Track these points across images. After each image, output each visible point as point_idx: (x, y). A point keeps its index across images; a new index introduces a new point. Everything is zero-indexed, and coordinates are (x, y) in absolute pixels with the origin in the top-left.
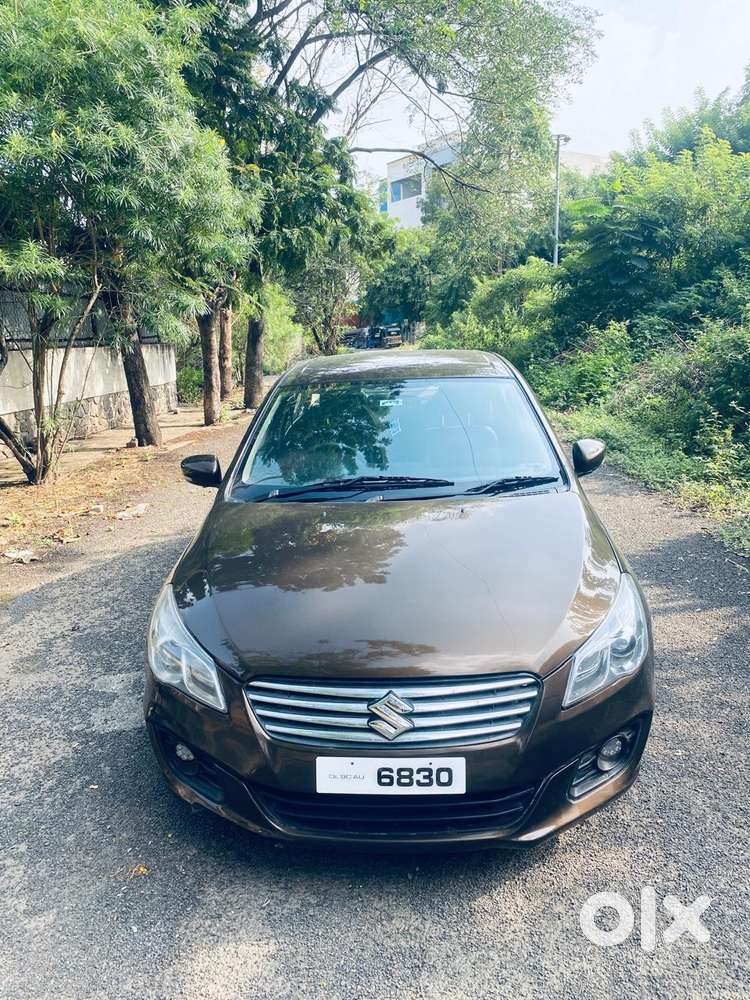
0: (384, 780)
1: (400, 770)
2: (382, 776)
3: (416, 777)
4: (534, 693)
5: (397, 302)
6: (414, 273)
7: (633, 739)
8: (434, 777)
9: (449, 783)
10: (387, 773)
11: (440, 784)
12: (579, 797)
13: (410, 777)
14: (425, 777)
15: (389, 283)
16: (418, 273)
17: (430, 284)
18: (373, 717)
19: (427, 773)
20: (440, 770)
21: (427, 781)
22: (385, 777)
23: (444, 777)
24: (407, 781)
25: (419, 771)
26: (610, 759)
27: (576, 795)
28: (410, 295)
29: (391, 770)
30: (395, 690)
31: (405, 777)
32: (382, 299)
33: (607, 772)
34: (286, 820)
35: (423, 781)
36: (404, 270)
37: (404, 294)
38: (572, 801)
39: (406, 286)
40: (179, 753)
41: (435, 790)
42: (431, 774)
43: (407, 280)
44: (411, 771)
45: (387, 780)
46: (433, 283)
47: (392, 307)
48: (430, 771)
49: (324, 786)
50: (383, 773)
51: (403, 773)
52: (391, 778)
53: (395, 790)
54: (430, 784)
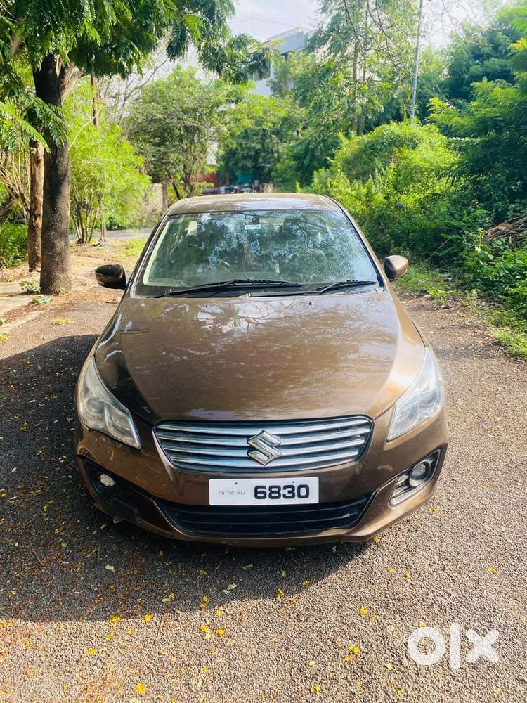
0: (259, 495)
1: (271, 487)
2: (258, 492)
3: (283, 492)
4: (366, 430)
5: (249, 165)
6: (264, 141)
7: (433, 464)
8: (296, 492)
9: (307, 496)
10: (262, 489)
11: (300, 496)
12: (397, 505)
13: (278, 492)
14: (289, 492)
15: (243, 149)
16: (268, 141)
17: (277, 152)
18: (251, 449)
19: (291, 489)
20: (300, 487)
21: (291, 495)
22: (260, 492)
23: (303, 491)
24: (276, 495)
25: (285, 487)
26: (417, 478)
27: (395, 504)
28: (260, 160)
29: (264, 488)
30: (267, 430)
31: (274, 492)
32: (237, 163)
33: (415, 487)
34: (185, 526)
35: (288, 495)
36: (255, 138)
37: (255, 158)
38: (392, 508)
39: (257, 152)
40: (103, 481)
41: (297, 501)
42: (294, 489)
43: (258, 146)
44: (279, 487)
45: (262, 495)
46: (281, 151)
47: (244, 168)
48: (293, 487)
49: (215, 500)
50: (259, 490)
51: (273, 489)
52: (265, 493)
53: (267, 502)
54: (293, 497)
